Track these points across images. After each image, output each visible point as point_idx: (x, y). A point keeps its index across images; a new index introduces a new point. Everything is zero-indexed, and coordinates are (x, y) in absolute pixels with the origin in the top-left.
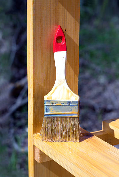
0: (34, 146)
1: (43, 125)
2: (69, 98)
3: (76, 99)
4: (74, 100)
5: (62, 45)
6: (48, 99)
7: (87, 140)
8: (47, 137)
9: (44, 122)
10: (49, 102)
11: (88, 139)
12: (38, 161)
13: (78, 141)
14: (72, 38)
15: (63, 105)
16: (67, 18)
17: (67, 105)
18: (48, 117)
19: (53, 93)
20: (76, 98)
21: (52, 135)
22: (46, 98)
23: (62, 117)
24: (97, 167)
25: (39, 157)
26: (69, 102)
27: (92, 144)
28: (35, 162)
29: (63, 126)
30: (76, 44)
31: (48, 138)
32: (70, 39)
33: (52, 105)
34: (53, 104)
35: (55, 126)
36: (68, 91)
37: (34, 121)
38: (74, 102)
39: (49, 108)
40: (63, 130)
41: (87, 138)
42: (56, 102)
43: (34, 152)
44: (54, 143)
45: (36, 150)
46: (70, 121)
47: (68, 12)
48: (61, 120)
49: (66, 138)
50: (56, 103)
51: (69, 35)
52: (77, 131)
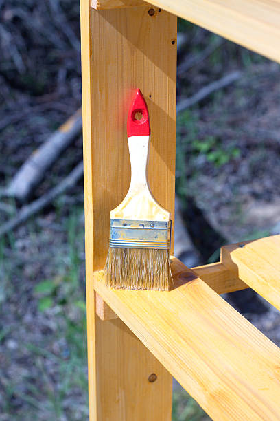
0: (95, 292)
1: (108, 260)
2: (152, 217)
3: (165, 218)
4: (162, 220)
5: (142, 125)
6: (116, 216)
7: (184, 286)
8: (113, 281)
9: (109, 254)
10: (117, 222)
11: (187, 284)
12: (102, 317)
13: (167, 289)
14: (163, 108)
15: (142, 227)
16: (153, 74)
17: (149, 228)
18: (116, 248)
19: (125, 206)
20: (164, 216)
21: (123, 278)
22: (113, 214)
23: (141, 249)
24: (187, 341)
25: (102, 311)
26: (152, 224)
27: (190, 294)
28: (97, 317)
29: (141, 263)
30: (171, 119)
31: (116, 282)
32: (158, 109)
33: (122, 227)
34: (125, 225)
35: (127, 262)
36: (151, 205)
37: (94, 250)
38: (161, 223)
39: (119, 233)
40: (141, 269)
41: (185, 283)
42: (131, 222)
43: (95, 301)
44: (126, 290)
45: (97, 298)
46: (153, 256)
47: (155, 63)
48: (137, 253)
49: (146, 282)
50: (130, 225)
51: (156, 103)
52: (165, 272)
